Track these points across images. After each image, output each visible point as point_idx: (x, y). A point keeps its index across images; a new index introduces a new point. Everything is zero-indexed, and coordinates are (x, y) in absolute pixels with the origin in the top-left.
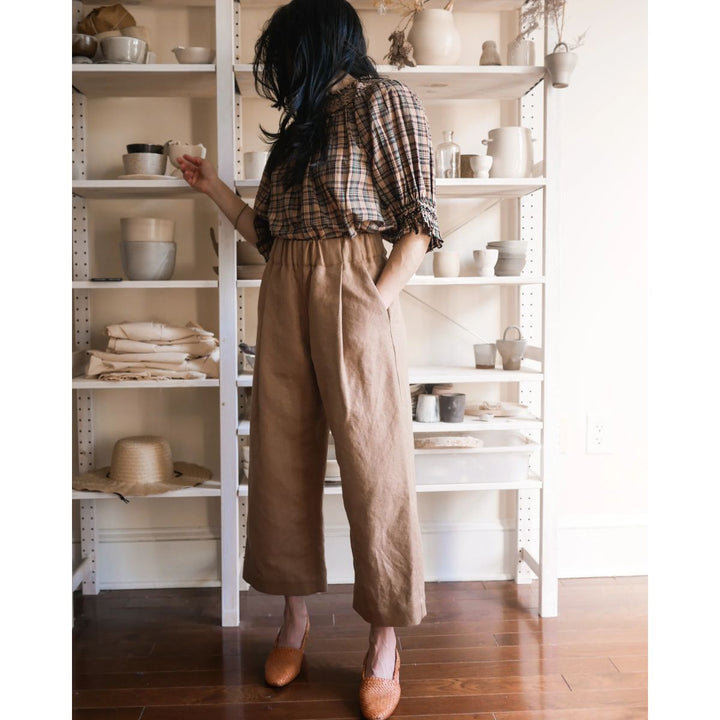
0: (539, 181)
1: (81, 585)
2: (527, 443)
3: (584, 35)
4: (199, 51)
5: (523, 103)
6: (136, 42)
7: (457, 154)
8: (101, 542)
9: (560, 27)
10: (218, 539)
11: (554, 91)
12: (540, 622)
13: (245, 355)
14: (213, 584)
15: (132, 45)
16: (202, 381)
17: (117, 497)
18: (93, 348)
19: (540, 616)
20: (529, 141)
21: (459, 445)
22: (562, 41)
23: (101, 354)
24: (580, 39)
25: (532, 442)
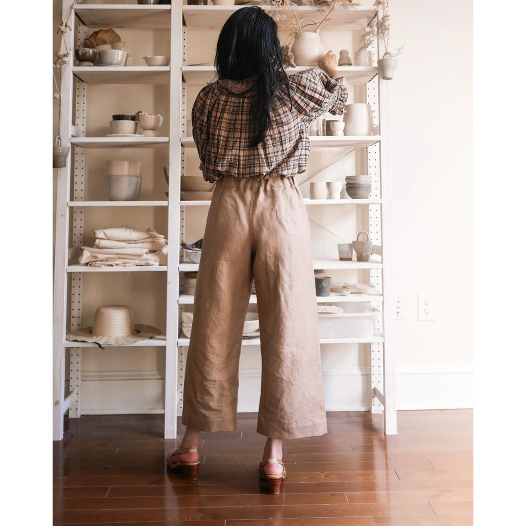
0: (376, 138)
1: (68, 410)
2: (374, 311)
3: (402, 48)
4: (160, 59)
5: (367, 87)
6: (121, 52)
7: (324, 120)
8: (83, 381)
9: (386, 42)
10: (163, 379)
11: (384, 82)
12: (385, 438)
13: (185, 250)
14: (159, 411)
15: (118, 55)
16: (156, 267)
17: (97, 346)
18: (85, 245)
19: (385, 434)
20: (370, 112)
21: (326, 311)
22: (388, 51)
23: (90, 249)
24: (399, 50)
25: (377, 310)
